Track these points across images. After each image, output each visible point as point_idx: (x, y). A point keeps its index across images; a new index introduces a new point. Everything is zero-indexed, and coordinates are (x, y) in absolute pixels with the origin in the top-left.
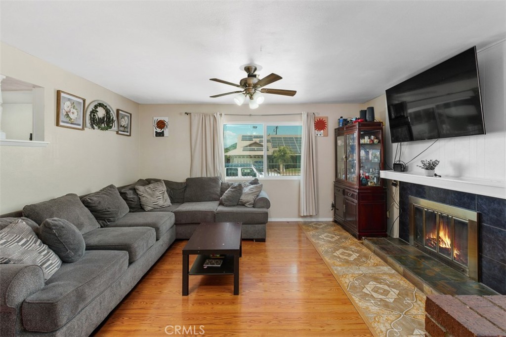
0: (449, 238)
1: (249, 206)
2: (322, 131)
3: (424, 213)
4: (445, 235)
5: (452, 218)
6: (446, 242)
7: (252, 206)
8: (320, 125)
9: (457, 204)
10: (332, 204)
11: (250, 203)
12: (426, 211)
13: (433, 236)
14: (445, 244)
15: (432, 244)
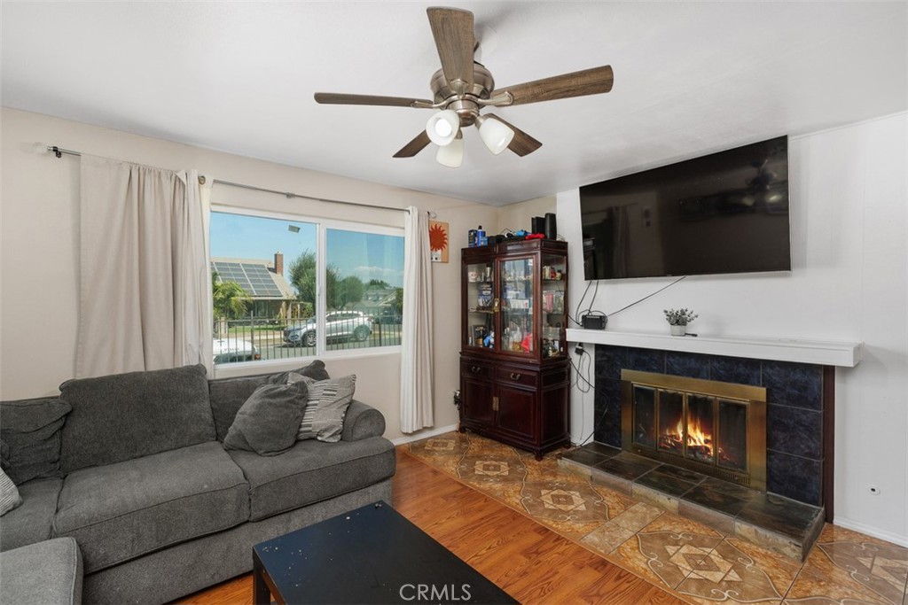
0: (701, 432)
1: (332, 440)
2: (439, 252)
3: (657, 397)
4: (695, 429)
5: (716, 399)
6: (695, 438)
7: (339, 436)
8: (437, 238)
9: (724, 378)
10: (455, 397)
11: (334, 431)
12: (661, 393)
13: (670, 432)
14: (695, 441)
15: (667, 444)
